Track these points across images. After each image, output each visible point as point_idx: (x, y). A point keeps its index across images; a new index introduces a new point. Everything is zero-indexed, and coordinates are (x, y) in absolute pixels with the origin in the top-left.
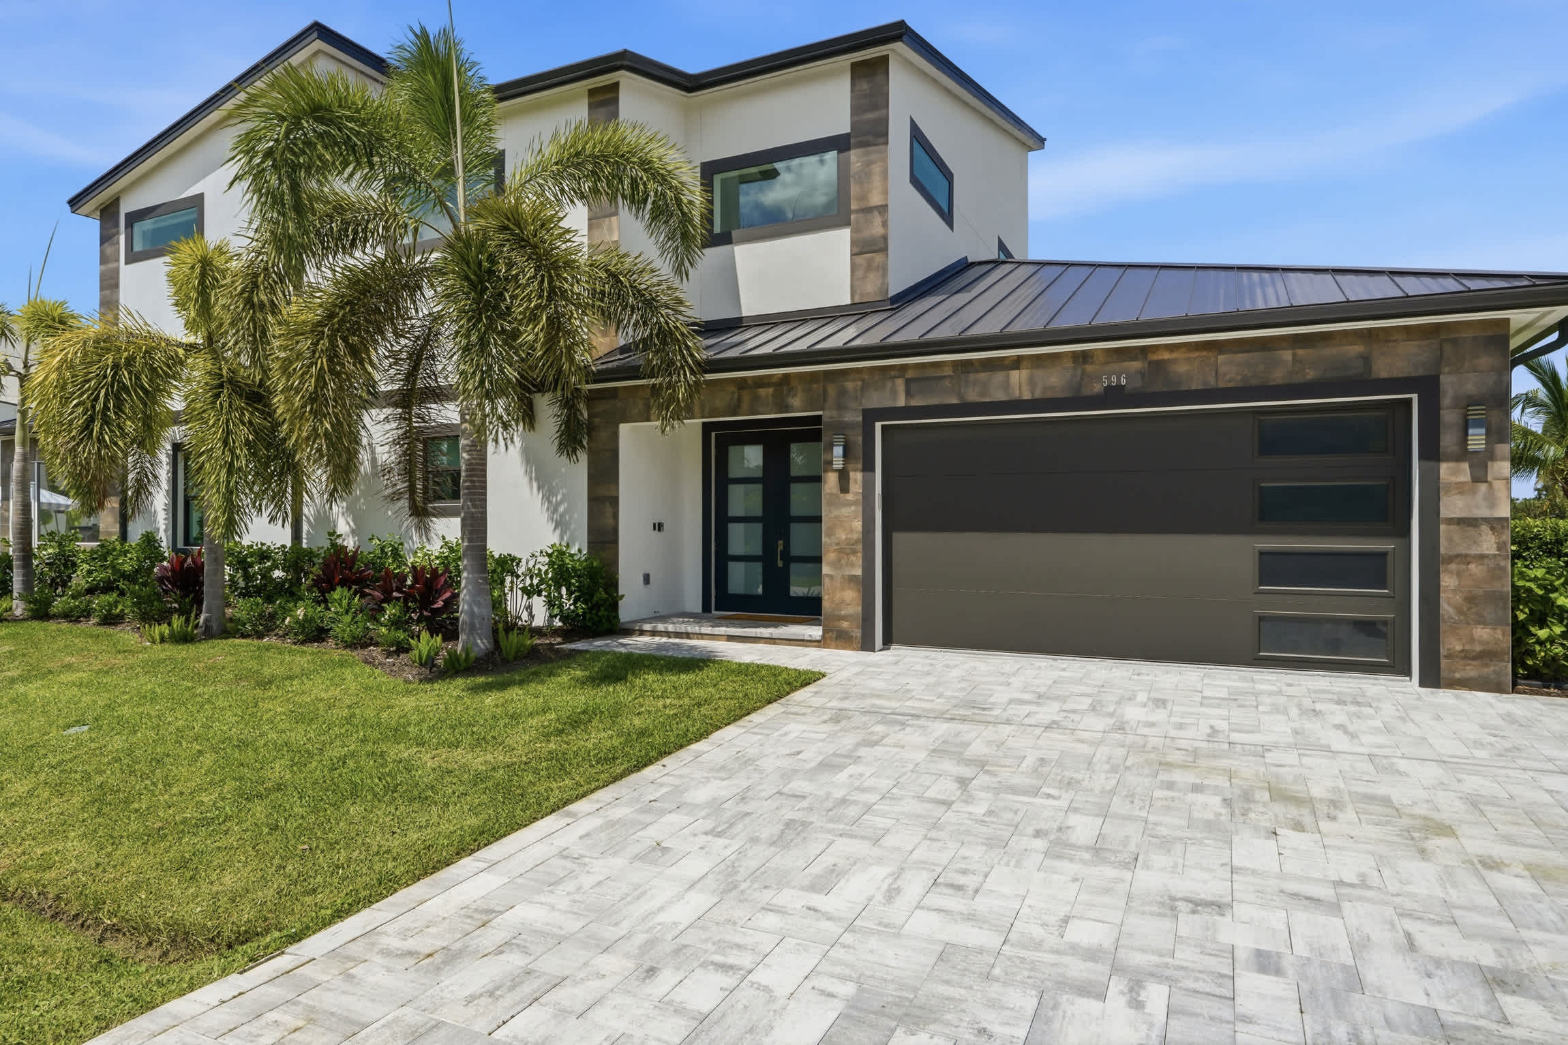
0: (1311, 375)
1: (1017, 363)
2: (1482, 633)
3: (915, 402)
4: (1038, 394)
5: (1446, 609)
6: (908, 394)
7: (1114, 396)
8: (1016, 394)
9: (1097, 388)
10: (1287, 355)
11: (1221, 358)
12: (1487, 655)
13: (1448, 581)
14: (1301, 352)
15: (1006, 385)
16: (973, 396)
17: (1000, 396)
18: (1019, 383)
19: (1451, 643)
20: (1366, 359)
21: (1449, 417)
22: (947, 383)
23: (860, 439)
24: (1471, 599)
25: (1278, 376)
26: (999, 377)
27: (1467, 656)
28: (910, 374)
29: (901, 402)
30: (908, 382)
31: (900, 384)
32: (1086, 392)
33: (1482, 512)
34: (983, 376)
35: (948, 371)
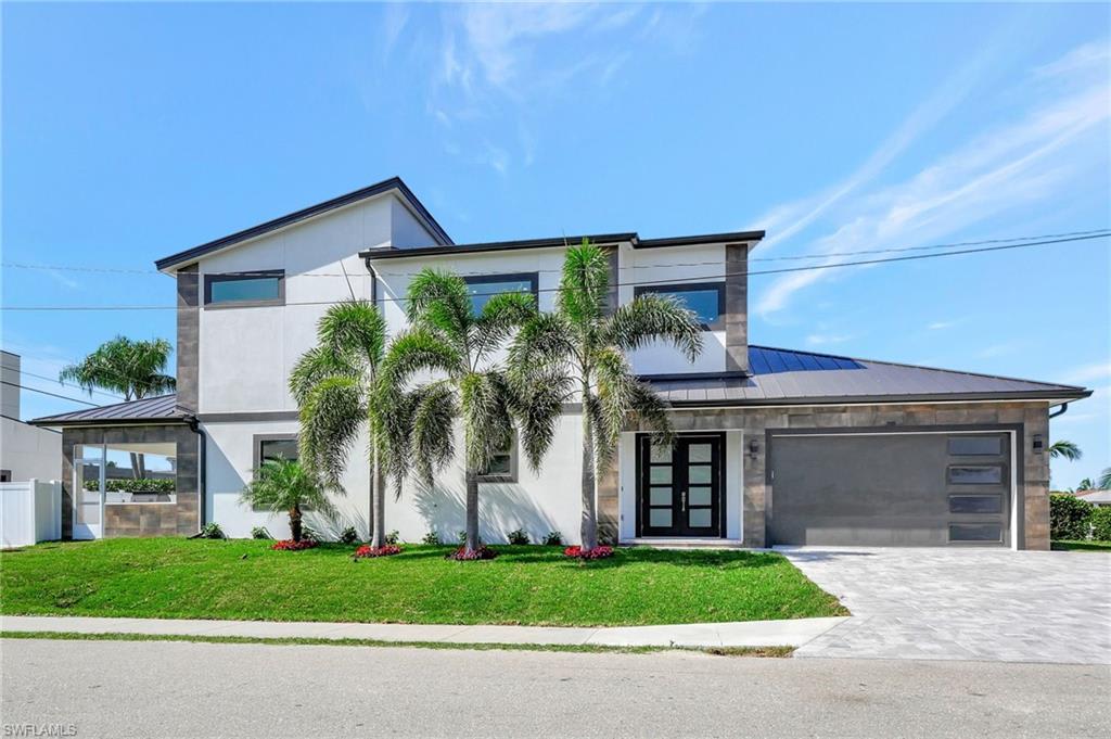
0: (974, 421)
1: (844, 410)
2: (1039, 527)
3: (794, 426)
4: (855, 425)
5: (1026, 518)
6: (790, 422)
7: (891, 426)
8: (844, 425)
9: (883, 423)
10: (965, 412)
11: (938, 412)
12: (1042, 536)
13: (1027, 507)
14: (971, 411)
15: (840, 421)
16: (823, 424)
17: (836, 425)
18: (846, 419)
19: (1028, 532)
20: (996, 415)
21: (1028, 441)
22: (810, 417)
23: (764, 444)
24: (1036, 514)
25: (962, 421)
26: (836, 415)
27: (1034, 537)
28: (791, 412)
29: (786, 426)
30: (790, 416)
31: (785, 417)
32: (877, 424)
33: (1039, 479)
34: (828, 415)
35: (810, 412)
